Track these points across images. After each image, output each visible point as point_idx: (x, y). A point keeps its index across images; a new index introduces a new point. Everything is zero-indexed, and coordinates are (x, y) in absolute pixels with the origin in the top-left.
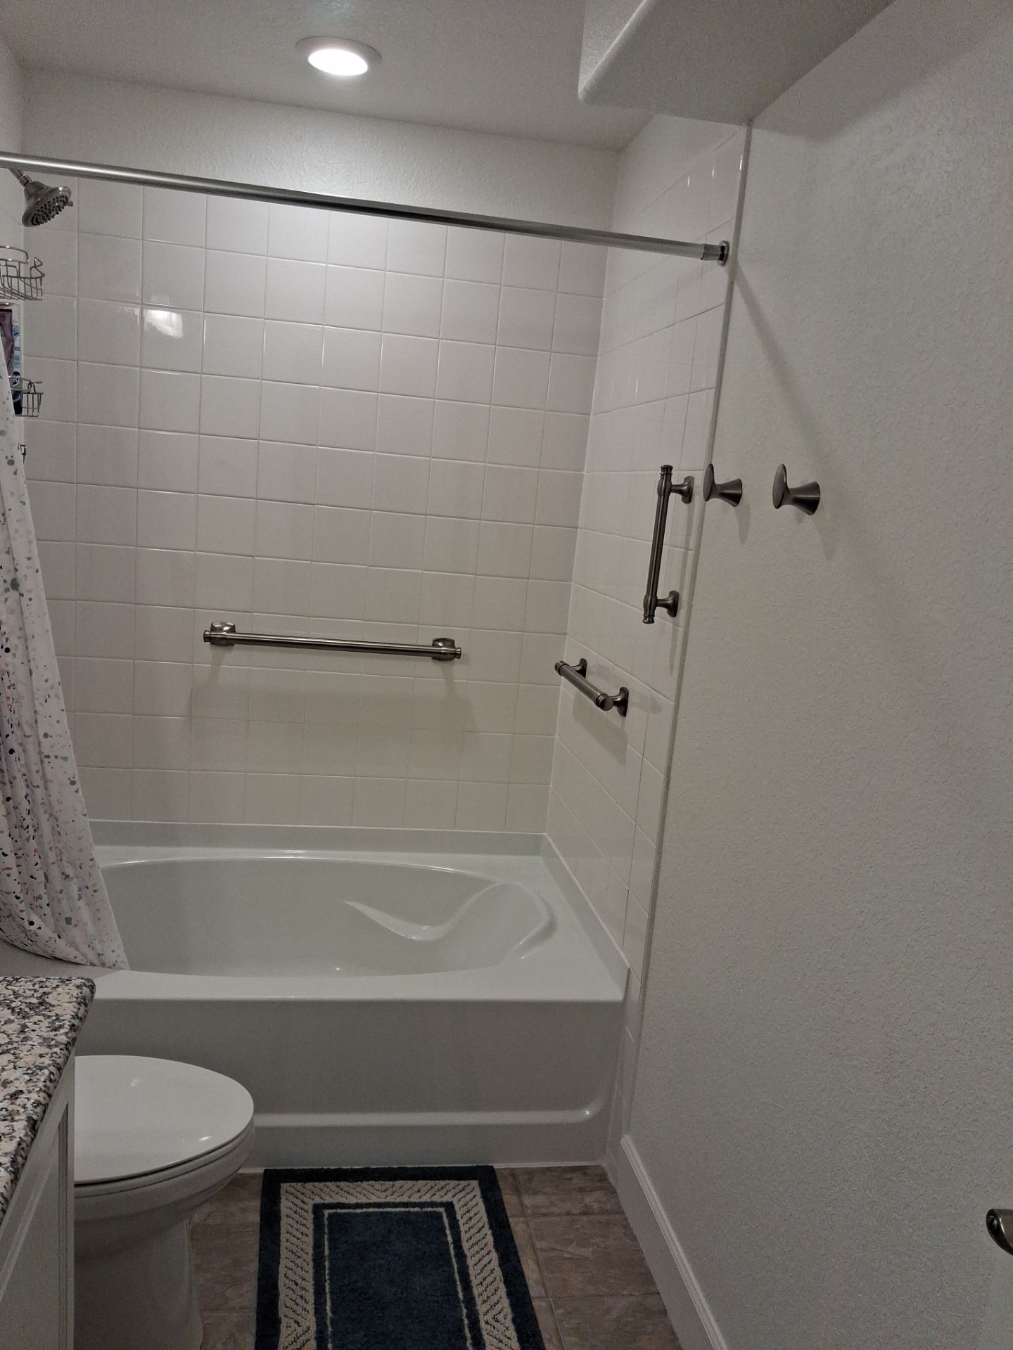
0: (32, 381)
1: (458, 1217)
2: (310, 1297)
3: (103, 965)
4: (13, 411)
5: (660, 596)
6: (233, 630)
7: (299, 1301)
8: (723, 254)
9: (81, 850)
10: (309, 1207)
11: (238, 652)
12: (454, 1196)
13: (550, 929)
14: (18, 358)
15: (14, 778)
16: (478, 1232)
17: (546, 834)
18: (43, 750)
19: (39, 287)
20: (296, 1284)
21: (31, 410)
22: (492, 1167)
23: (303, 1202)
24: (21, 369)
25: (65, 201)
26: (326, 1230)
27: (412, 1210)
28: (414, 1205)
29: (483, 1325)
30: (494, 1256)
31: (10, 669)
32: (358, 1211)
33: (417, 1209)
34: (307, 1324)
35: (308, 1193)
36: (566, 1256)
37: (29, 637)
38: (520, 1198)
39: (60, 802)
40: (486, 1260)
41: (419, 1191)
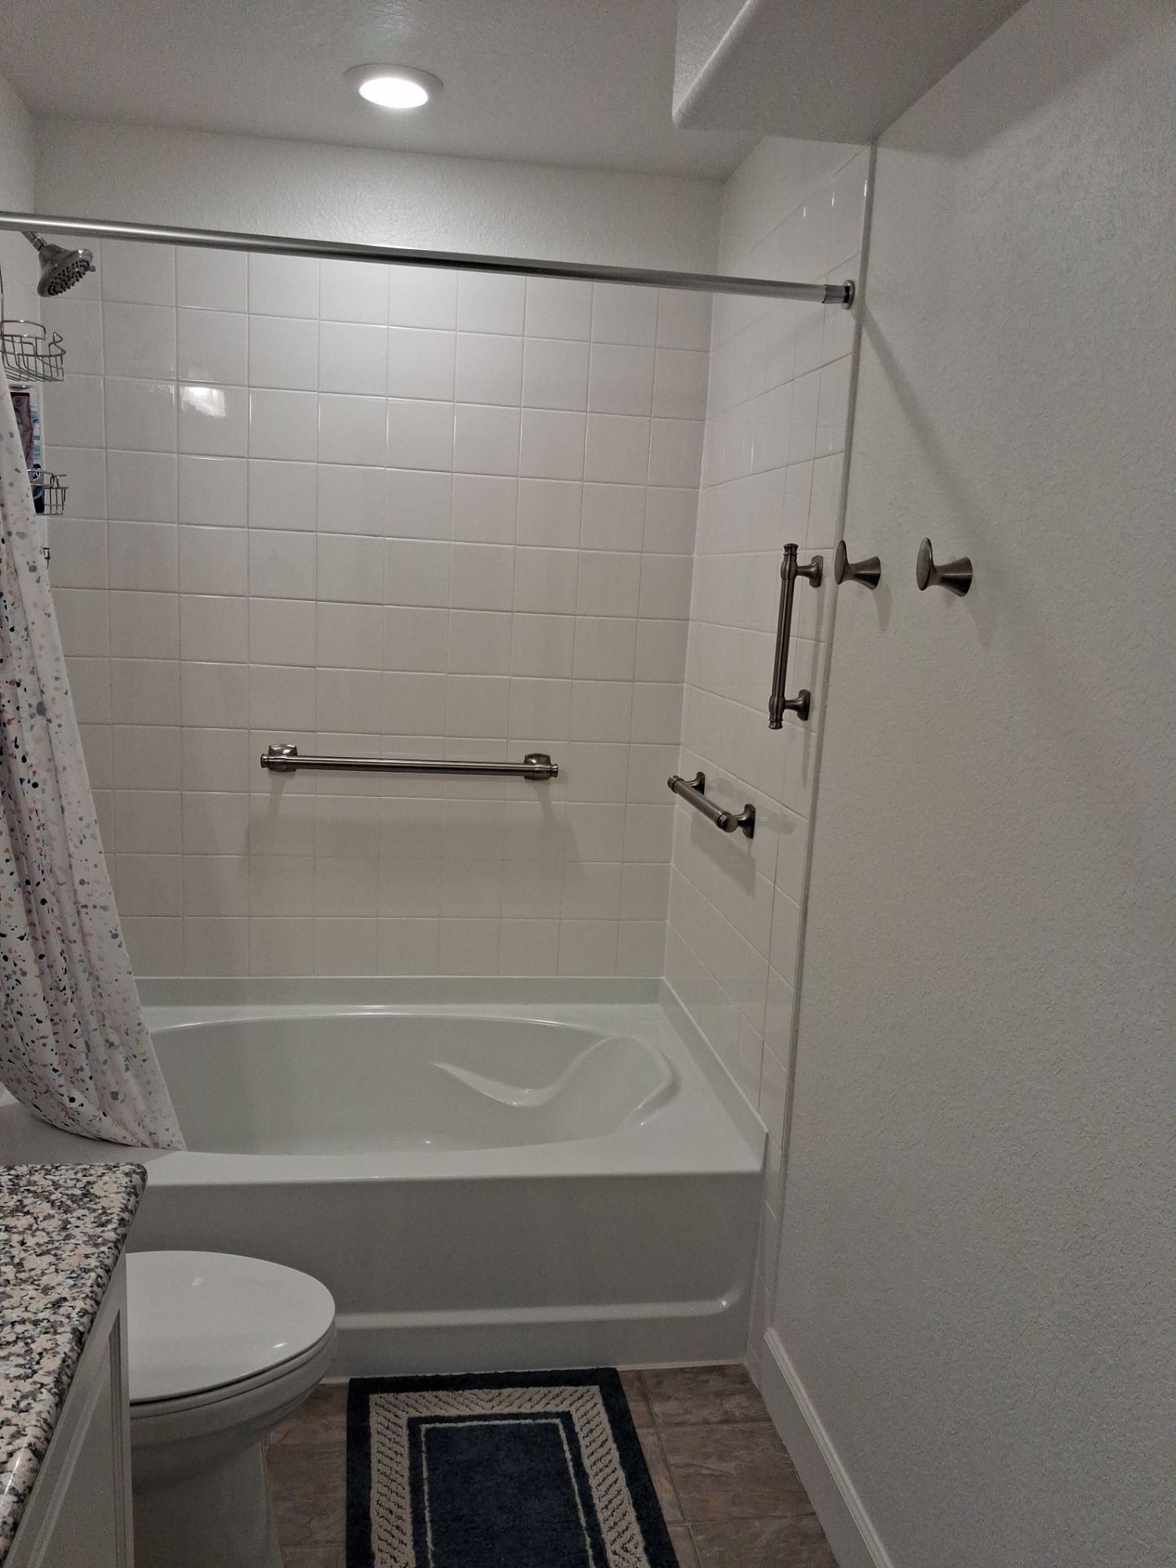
0: (55, 474)
1: (577, 1429)
2: (408, 1527)
3: (156, 1145)
4: (34, 510)
5: (788, 696)
6: (294, 752)
7: (395, 1532)
8: (847, 296)
9: (127, 1014)
10: (404, 1422)
11: (301, 778)
12: (571, 1405)
13: (673, 1089)
14: (39, 449)
15: (47, 931)
16: (601, 1446)
17: (664, 978)
18: (79, 899)
19: (59, 366)
20: (391, 1512)
21: (54, 508)
22: (615, 1369)
23: (396, 1416)
24: (43, 460)
25: (86, 266)
26: (424, 1449)
27: (523, 1422)
28: (526, 1416)
29: (610, 1555)
30: (621, 1474)
31: (39, 807)
32: (460, 1425)
33: (530, 1421)
34: (406, 1559)
35: (402, 1405)
36: (705, 1472)
37: (60, 769)
38: (648, 1405)
39: (101, 959)
40: (611, 1479)
41: (530, 1400)
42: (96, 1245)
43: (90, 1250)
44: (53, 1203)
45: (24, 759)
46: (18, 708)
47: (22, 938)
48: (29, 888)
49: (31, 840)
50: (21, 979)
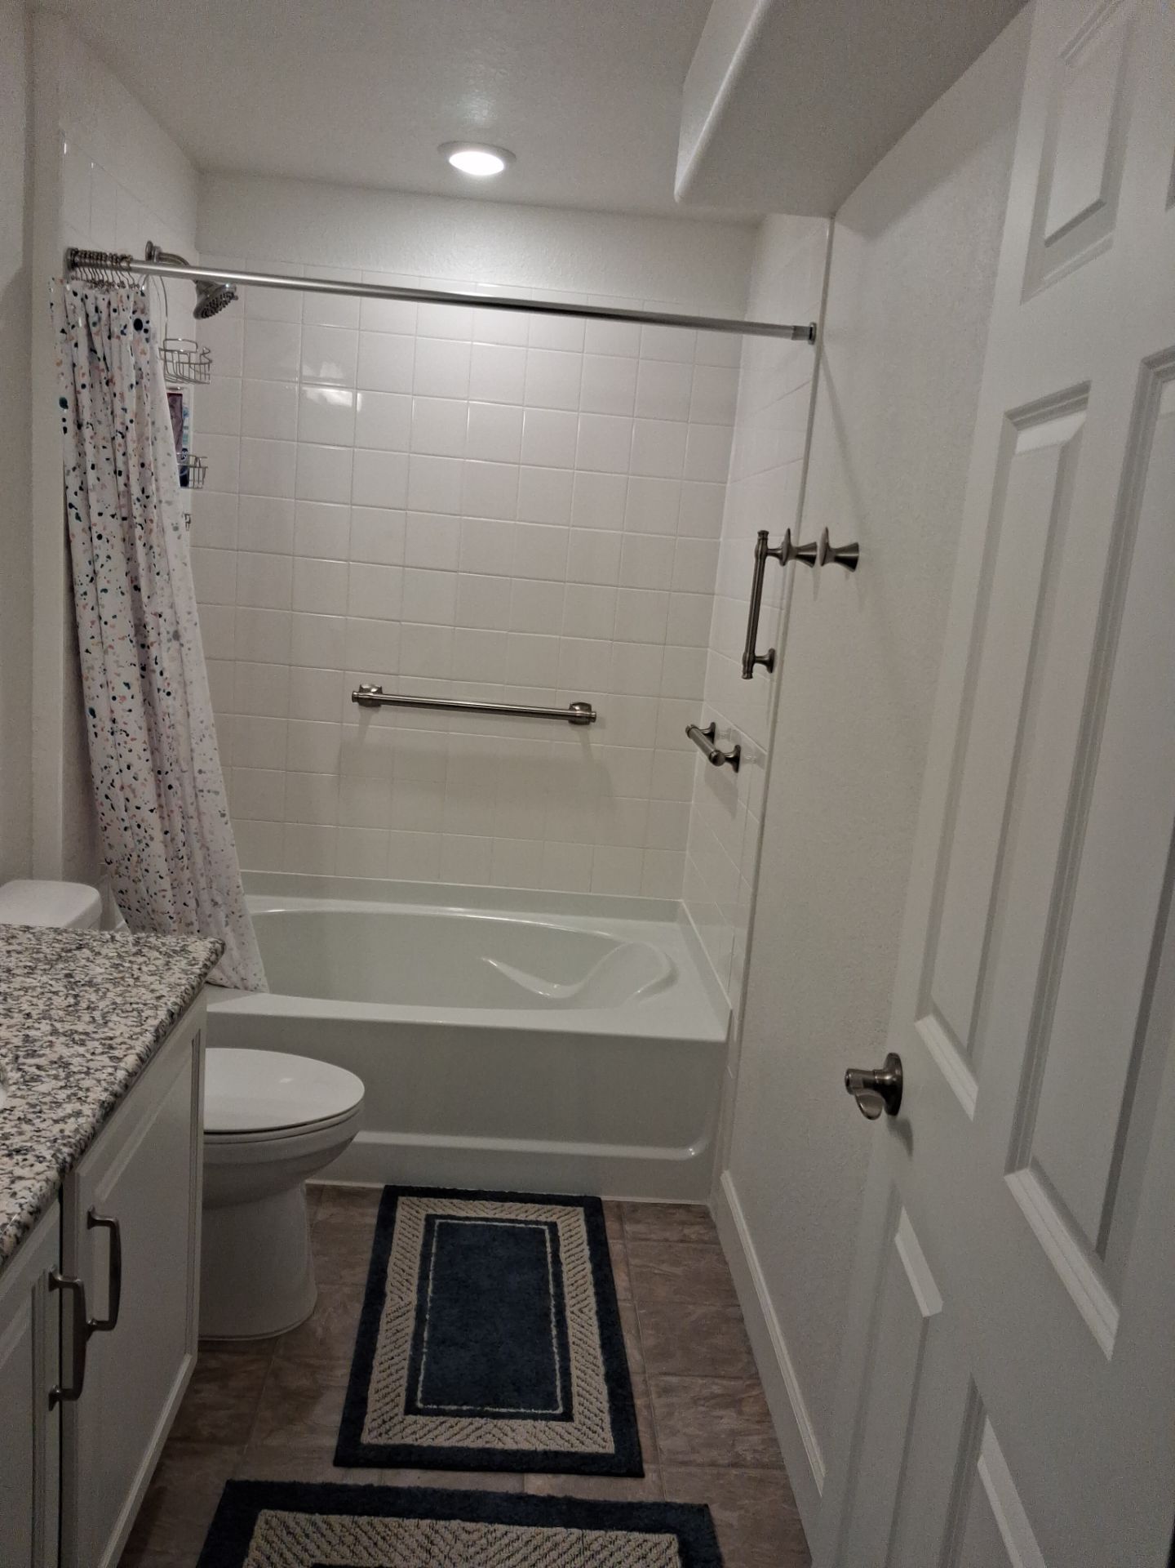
0: (198, 456)
1: (560, 1234)
2: (415, 1281)
4: (179, 484)
5: (758, 653)
6: (380, 691)
7: (405, 1283)
8: (810, 334)
9: (228, 878)
10: (423, 1216)
11: (385, 712)
12: (558, 1218)
13: (670, 980)
14: (187, 436)
15: (172, 811)
16: (577, 1247)
17: (682, 899)
18: (197, 785)
19: (207, 372)
20: (404, 1271)
21: (196, 483)
22: (600, 1199)
23: (417, 1212)
24: (191, 445)
25: (232, 296)
26: (436, 1234)
27: (517, 1225)
28: (521, 1222)
29: (568, 1314)
30: (588, 1266)
31: (171, 710)
32: (467, 1223)
33: (522, 1225)
34: (410, 1300)
35: (423, 1206)
36: (656, 1272)
37: (188, 683)
38: (622, 1225)
39: (212, 833)
40: (580, 1268)
41: (526, 1212)
42: (187, 974)
43: (182, 976)
44: (161, 953)
45: (161, 674)
46: (159, 634)
47: (152, 811)
48: (160, 776)
49: (164, 738)
50: (150, 843)
